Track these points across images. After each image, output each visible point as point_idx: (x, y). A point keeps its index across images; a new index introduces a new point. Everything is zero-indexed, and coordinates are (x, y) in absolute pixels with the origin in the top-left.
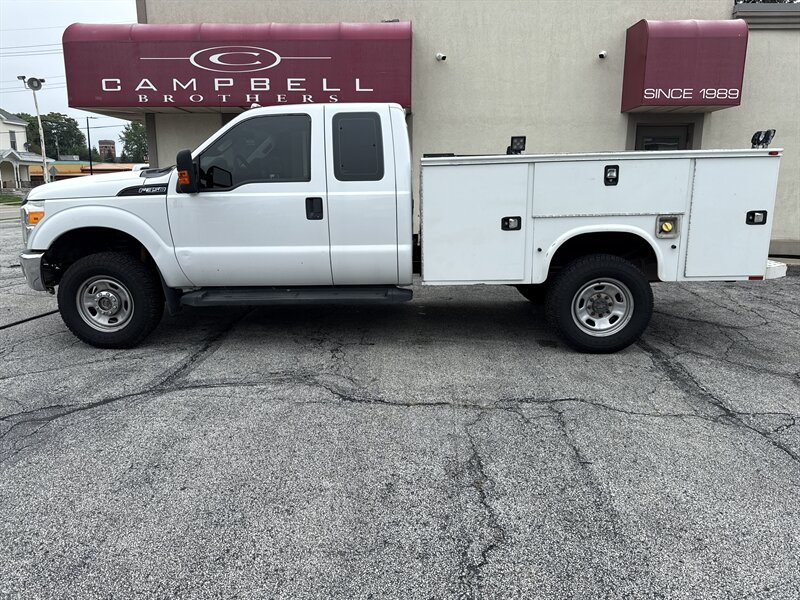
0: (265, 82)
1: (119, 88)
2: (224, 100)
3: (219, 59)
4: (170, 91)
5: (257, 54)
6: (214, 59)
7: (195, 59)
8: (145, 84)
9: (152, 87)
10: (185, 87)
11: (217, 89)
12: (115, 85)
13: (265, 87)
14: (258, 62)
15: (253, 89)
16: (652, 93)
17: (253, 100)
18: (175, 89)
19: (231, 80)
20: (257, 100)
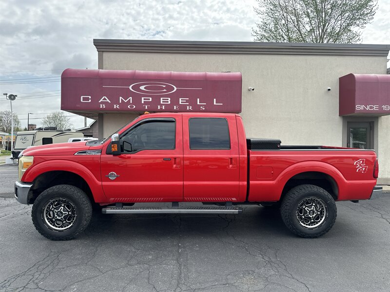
0: (168, 99)
1: (90, 101)
2: (146, 108)
3: (145, 88)
4: (117, 103)
5: (164, 86)
6: (142, 88)
7: (132, 88)
8: (105, 99)
9: (108, 100)
10: (126, 101)
11: (143, 102)
13: (168, 102)
14: (165, 90)
15: (162, 103)
16: (359, 107)
17: (161, 108)
18: (120, 102)
19: (151, 99)
20: (164, 108)
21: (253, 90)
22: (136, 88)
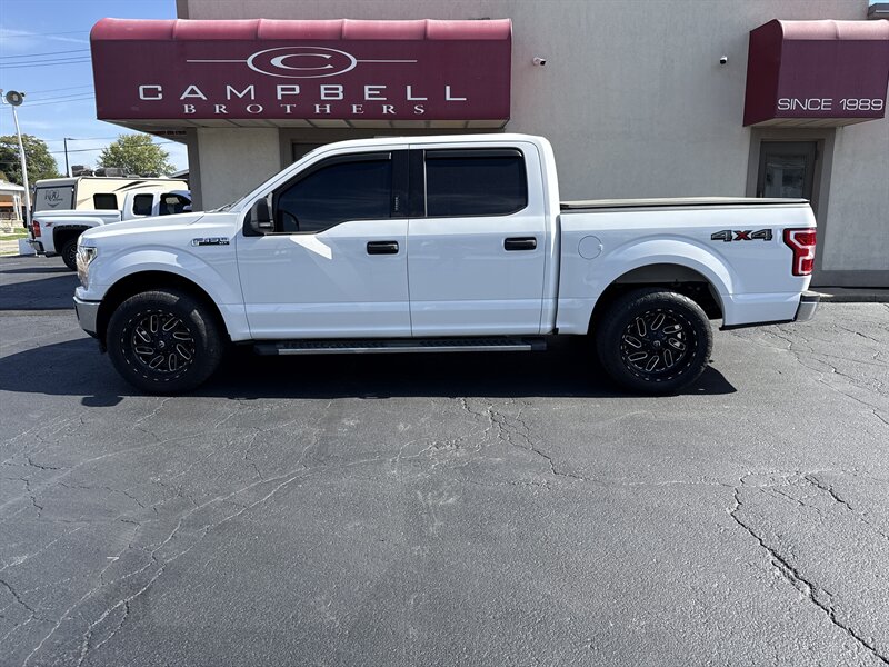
0: (337, 89)
1: (160, 96)
2: (288, 111)
3: (283, 62)
4: (223, 100)
5: (328, 57)
6: (277, 62)
7: (254, 62)
8: (193, 92)
9: (201, 95)
10: (240, 96)
11: (279, 97)
12: (154, 93)
13: (337, 95)
14: (329, 66)
15: (323, 97)
16: (787, 103)
17: (323, 111)
18: (229, 98)
19: (297, 87)
20: (328, 111)
21: (543, 63)
22: (263, 62)
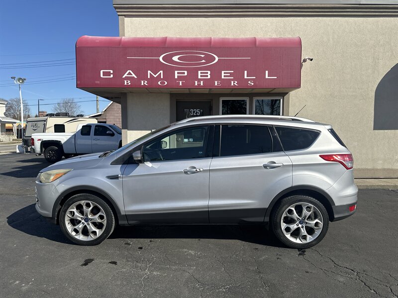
0: (207, 73)
1: (112, 76)
2: (181, 84)
3: (179, 59)
4: (145, 78)
5: (203, 56)
6: (175, 58)
7: (163, 59)
8: (129, 74)
9: (134, 75)
10: (155, 76)
11: (176, 77)
13: (207, 76)
14: (203, 61)
15: (199, 77)
17: (199, 85)
18: (149, 77)
19: (186, 72)
20: (202, 84)
21: (311, 60)
22: (168, 59)
